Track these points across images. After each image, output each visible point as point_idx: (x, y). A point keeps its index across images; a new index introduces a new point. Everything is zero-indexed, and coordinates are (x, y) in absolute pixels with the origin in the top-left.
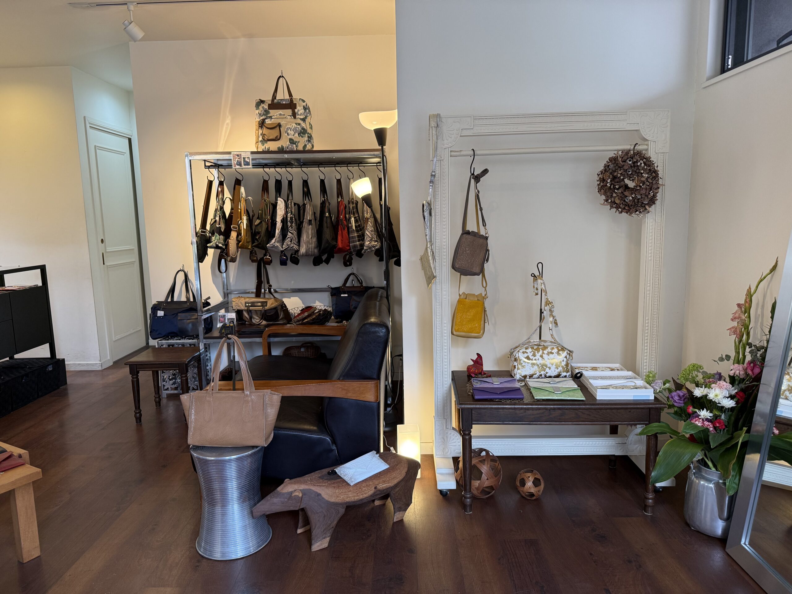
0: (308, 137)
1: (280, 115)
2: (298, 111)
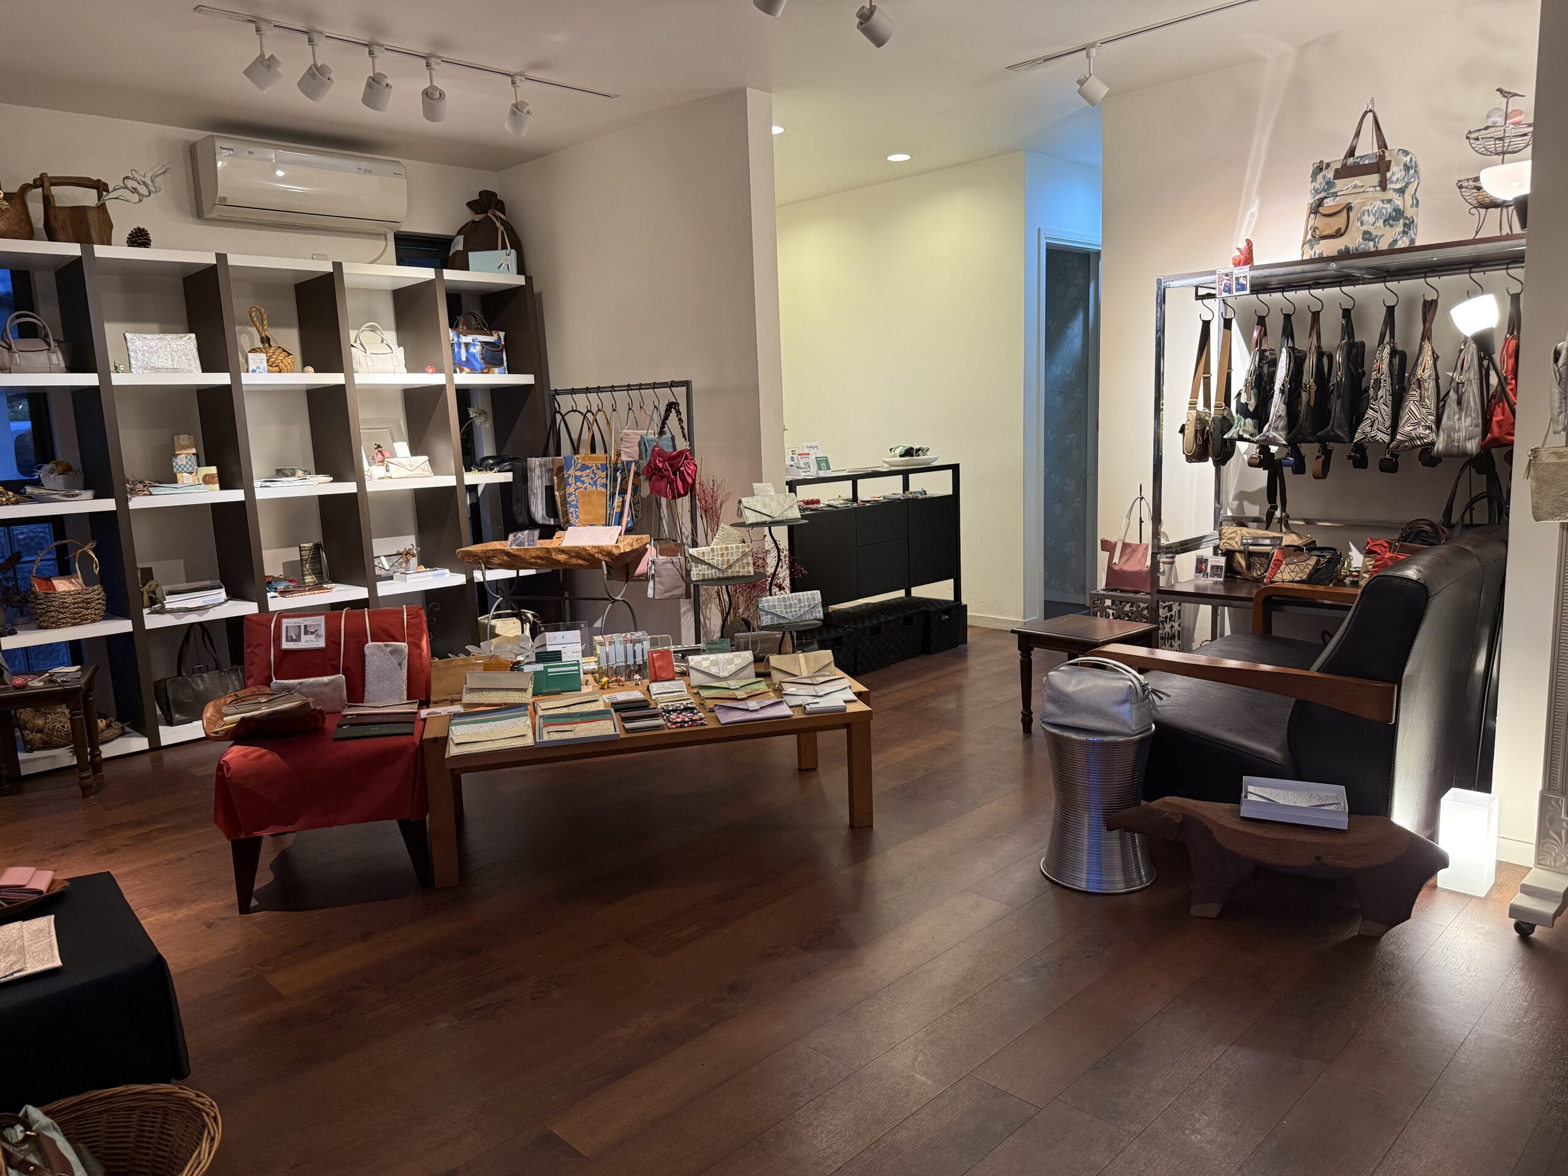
0: (1405, 225)
1: (1355, 186)
2: (1393, 174)
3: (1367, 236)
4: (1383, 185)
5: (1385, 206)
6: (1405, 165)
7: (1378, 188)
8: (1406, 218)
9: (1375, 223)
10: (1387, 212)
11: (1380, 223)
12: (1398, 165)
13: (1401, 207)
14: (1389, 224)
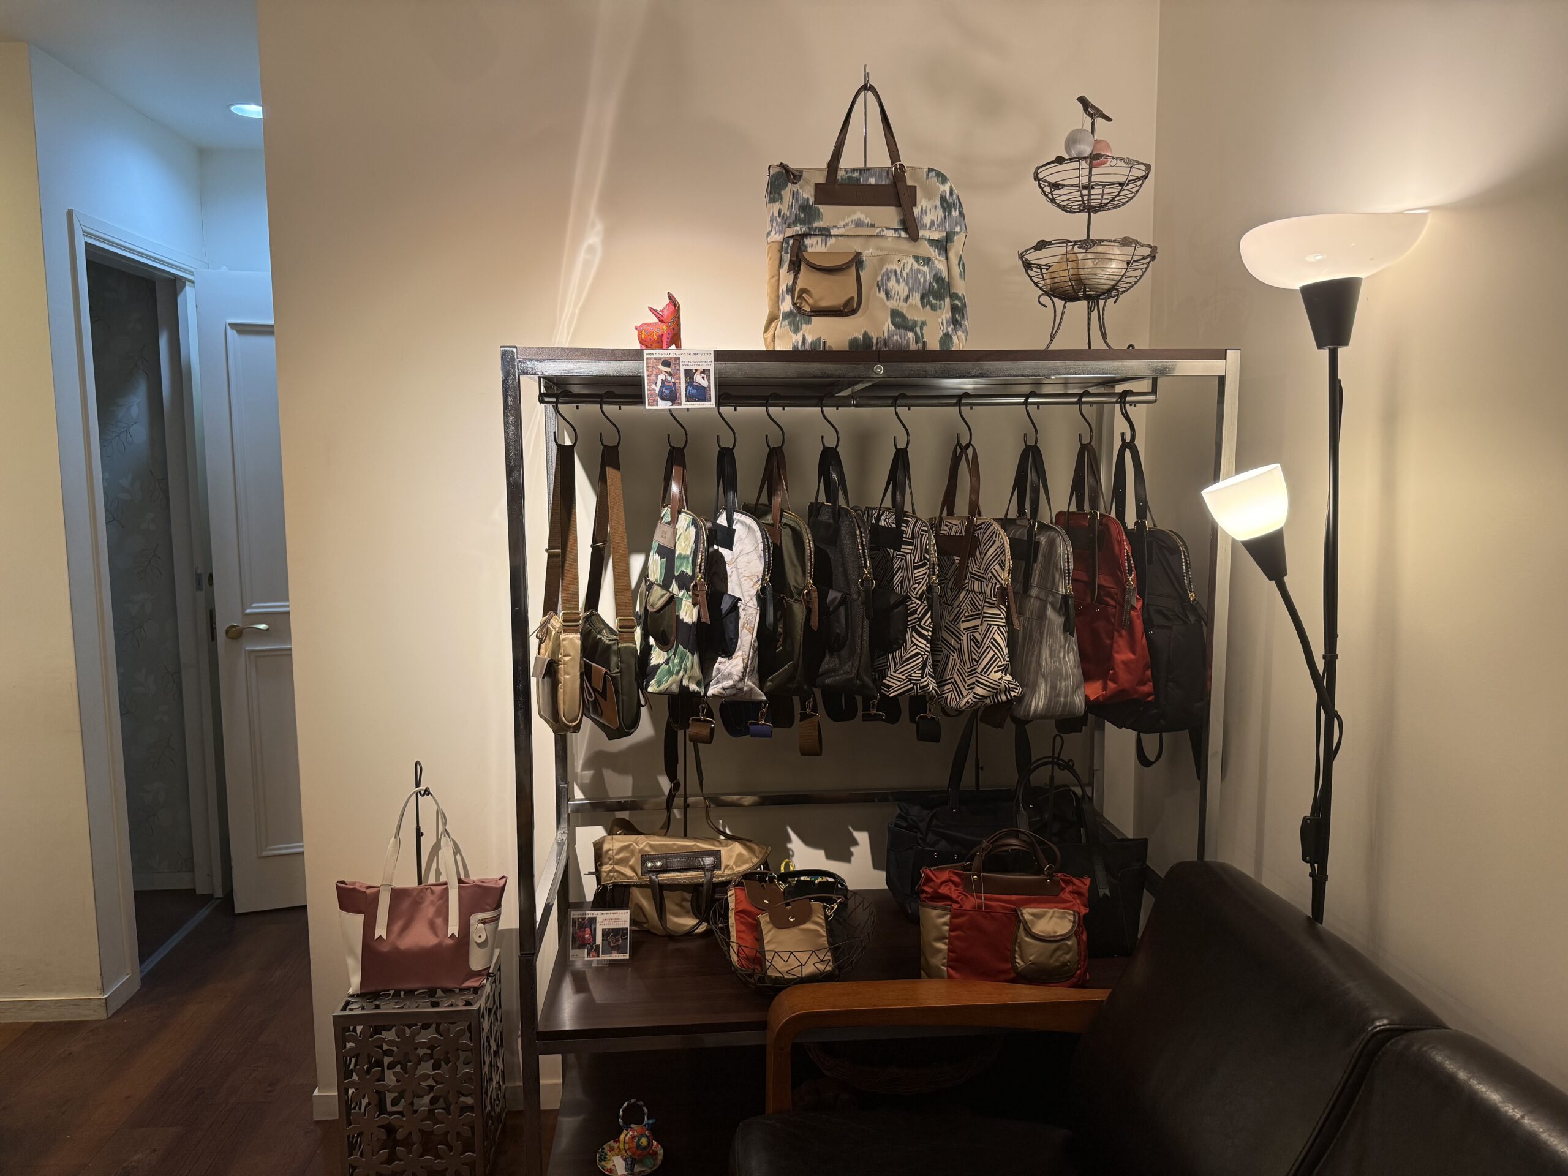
0: (954, 309)
1: (859, 224)
2: (923, 212)
3: (897, 317)
4: (910, 227)
5: (922, 268)
6: (943, 199)
7: (903, 234)
8: (955, 296)
9: (908, 297)
10: (925, 280)
11: (916, 299)
12: (929, 196)
13: (945, 274)
14: (929, 303)
